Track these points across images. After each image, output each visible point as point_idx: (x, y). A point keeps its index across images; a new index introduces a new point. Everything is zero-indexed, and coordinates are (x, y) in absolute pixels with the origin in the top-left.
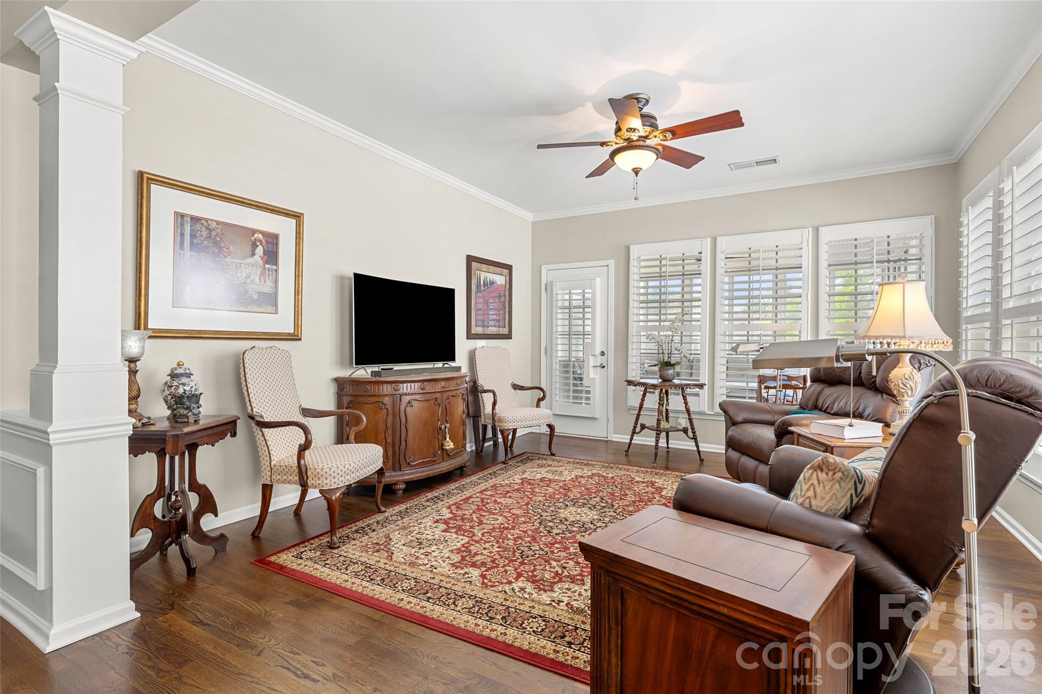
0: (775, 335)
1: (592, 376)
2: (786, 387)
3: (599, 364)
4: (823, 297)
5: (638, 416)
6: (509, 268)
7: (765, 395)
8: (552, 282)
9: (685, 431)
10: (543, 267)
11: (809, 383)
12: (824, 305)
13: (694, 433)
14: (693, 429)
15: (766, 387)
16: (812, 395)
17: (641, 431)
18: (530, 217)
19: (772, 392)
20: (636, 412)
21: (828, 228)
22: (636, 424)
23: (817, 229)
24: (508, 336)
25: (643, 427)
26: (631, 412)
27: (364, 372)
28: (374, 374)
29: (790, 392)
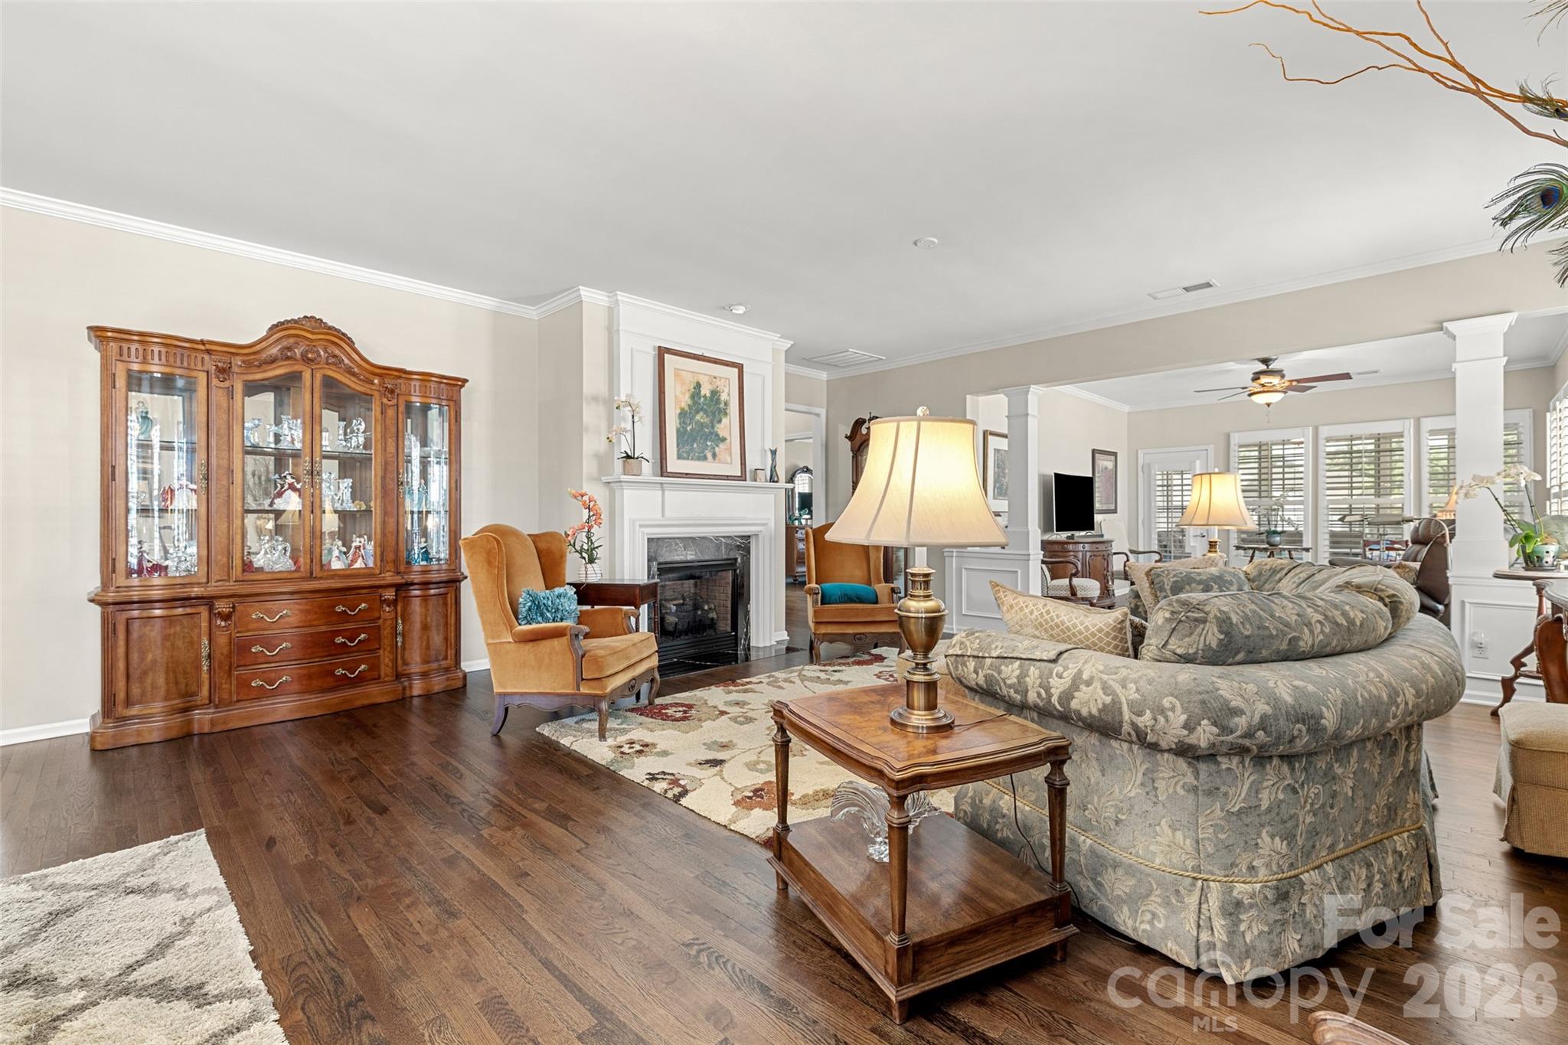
0: (1378, 508)
1: (1192, 544)
2: (1388, 549)
3: (1198, 534)
4: (1425, 476)
6: (1115, 454)
7: (1370, 556)
8: (1149, 465)
10: (1139, 452)
11: (1410, 544)
12: (1425, 482)
15: (1370, 550)
16: (1412, 552)
18: (1126, 408)
19: (1376, 553)
21: (1429, 419)
23: (1419, 419)
24: (1115, 511)
27: (1063, 536)
28: (1068, 537)
29: (1393, 553)
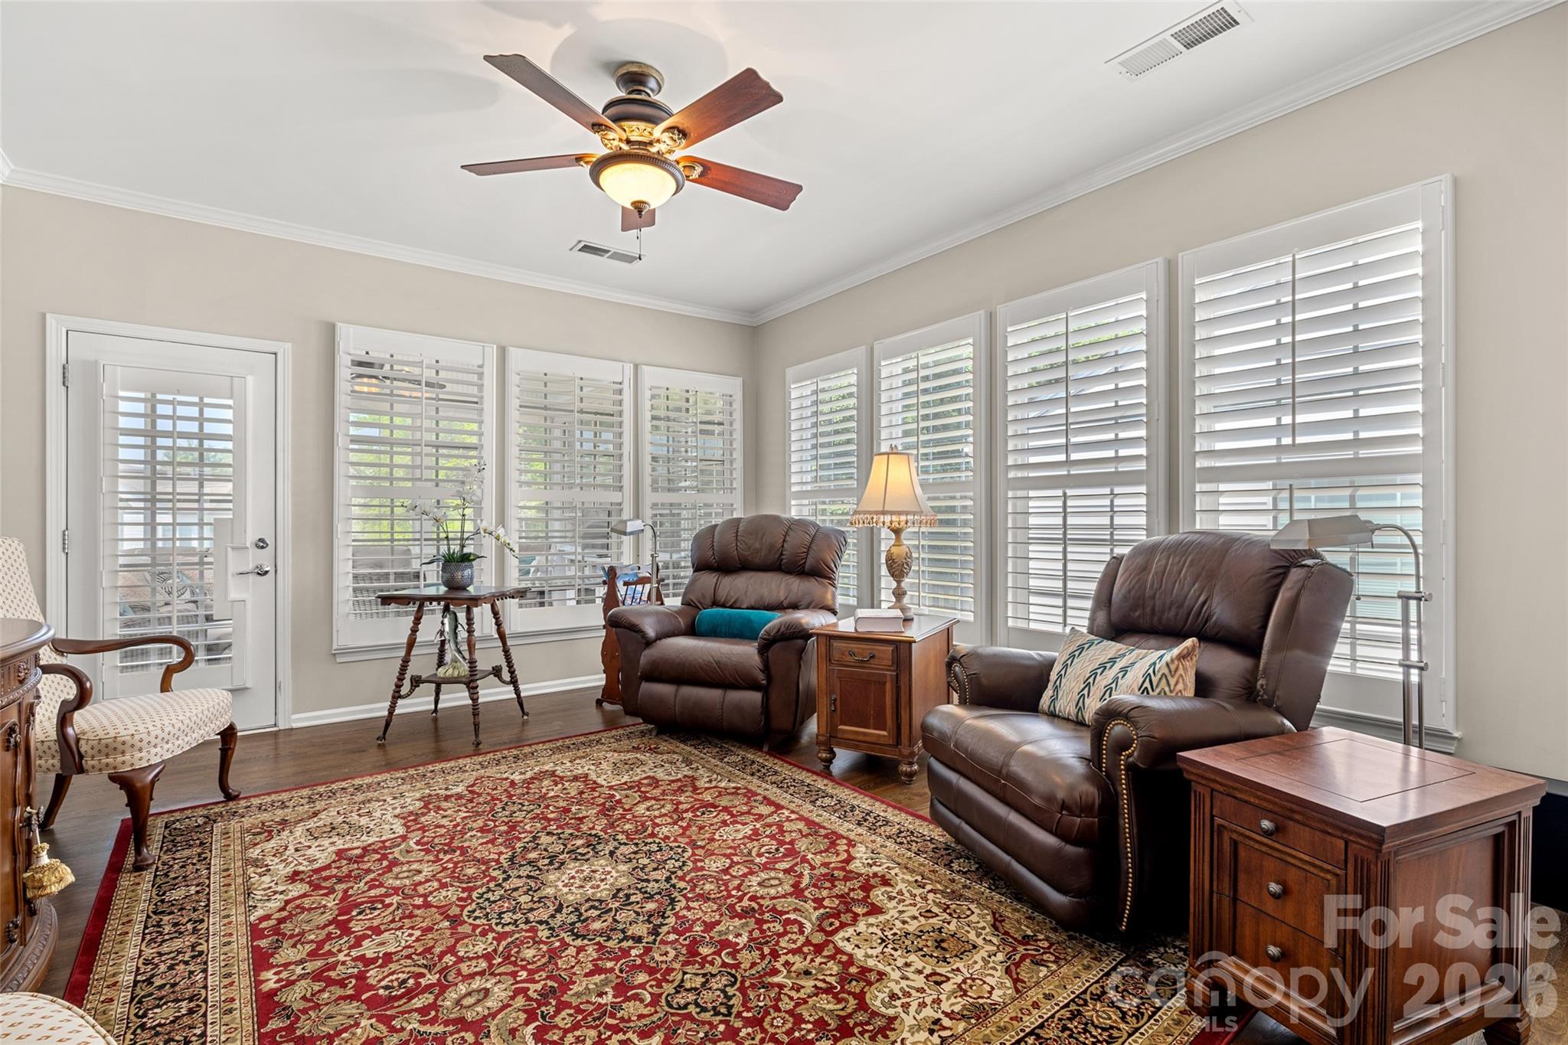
3: (251, 567)
5: (406, 662)
9: (497, 672)
13: (512, 672)
14: (510, 665)
17: (412, 691)
20: (403, 653)
22: (401, 678)
25: (416, 682)
26: (339, 660)
